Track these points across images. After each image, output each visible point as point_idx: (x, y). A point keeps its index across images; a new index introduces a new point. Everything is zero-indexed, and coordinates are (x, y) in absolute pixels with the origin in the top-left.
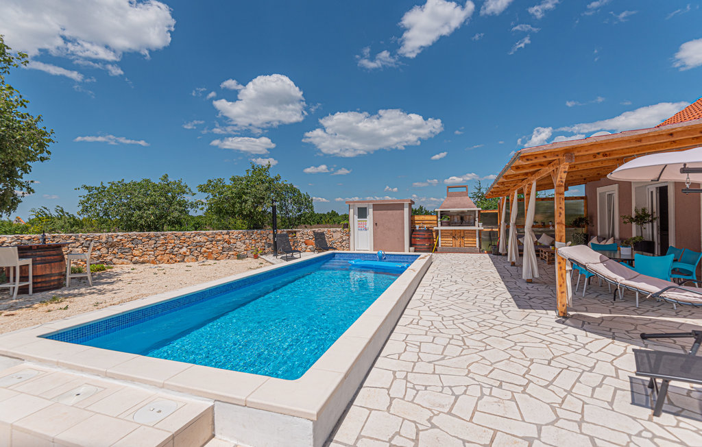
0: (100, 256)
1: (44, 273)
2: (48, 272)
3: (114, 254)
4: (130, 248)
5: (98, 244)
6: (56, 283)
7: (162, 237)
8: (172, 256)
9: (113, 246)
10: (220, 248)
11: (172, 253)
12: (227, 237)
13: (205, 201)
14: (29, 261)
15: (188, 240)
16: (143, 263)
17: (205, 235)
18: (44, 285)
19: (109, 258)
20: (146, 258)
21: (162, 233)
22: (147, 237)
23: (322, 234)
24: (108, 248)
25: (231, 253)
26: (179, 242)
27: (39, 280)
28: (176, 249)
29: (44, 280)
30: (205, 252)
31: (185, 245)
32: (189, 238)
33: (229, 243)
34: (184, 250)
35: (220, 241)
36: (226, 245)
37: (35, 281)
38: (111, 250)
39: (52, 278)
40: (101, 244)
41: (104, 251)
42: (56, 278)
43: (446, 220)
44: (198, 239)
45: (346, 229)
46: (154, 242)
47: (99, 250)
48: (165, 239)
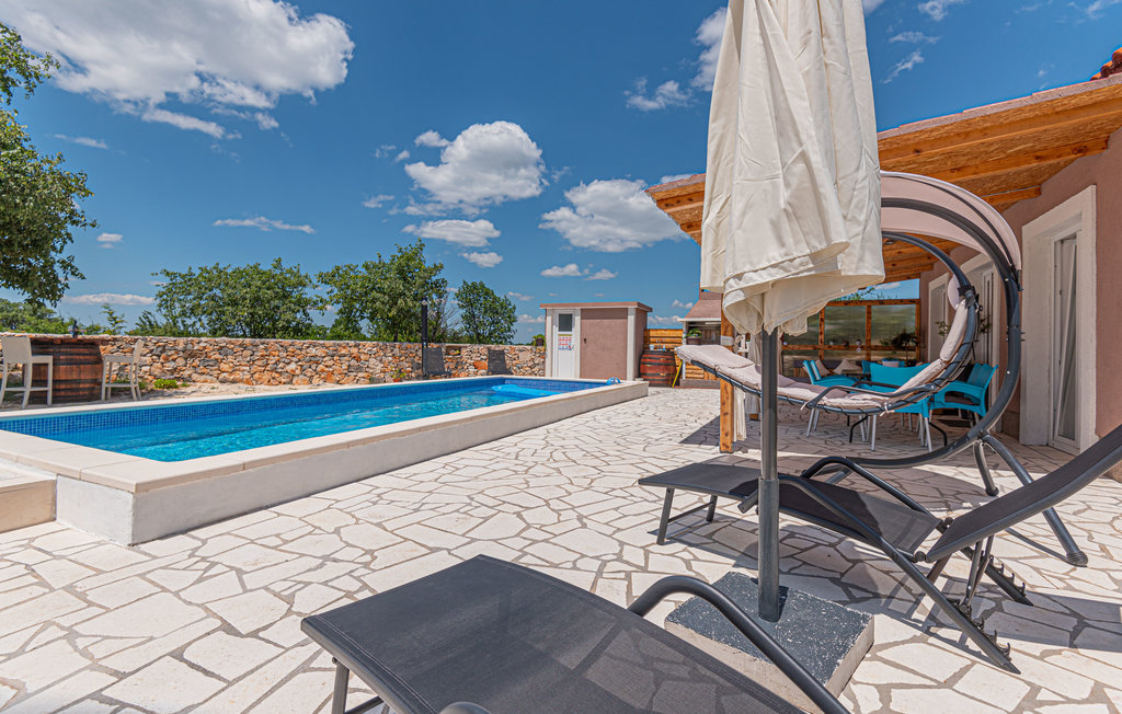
0: (175, 369)
1: (70, 378)
2: (75, 377)
3: (194, 367)
4: (217, 360)
5: (173, 352)
6: (87, 393)
7: (262, 346)
8: (274, 374)
9: (192, 355)
10: (345, 367)
11: (275, 370)
12: (355, 350)
13: (326, 297)
14: (49, 359)
15: (298, 352)
16: (234, 382)
17: (323, 346)
18: (70, 394)
19: (186, 373)
20: (238, 375)
21: (263, 340)
22: (241, 345)
23: (502, 353)
24: (186, 359)
25: (360, 375)
26: (285, 354)
27: (63, 386)
28: (281, 365)
29: (68, 387)
30: (323, 371)
31: (294, 359)
32: (301, 350)
33: (358, 359)
34: (293, 366)
35: (345, 356)
36: (353, 362)
37: (57, 387)
38: (190, 361)
39: (81, 386)
40: (177, 352)
41: (181, 362)
42: (87, 386)
43: (693, 337)
44: (313, 351)
45: (540, 347)
46: (250, 352)
47: (174, 360)
48: (266, 349)
